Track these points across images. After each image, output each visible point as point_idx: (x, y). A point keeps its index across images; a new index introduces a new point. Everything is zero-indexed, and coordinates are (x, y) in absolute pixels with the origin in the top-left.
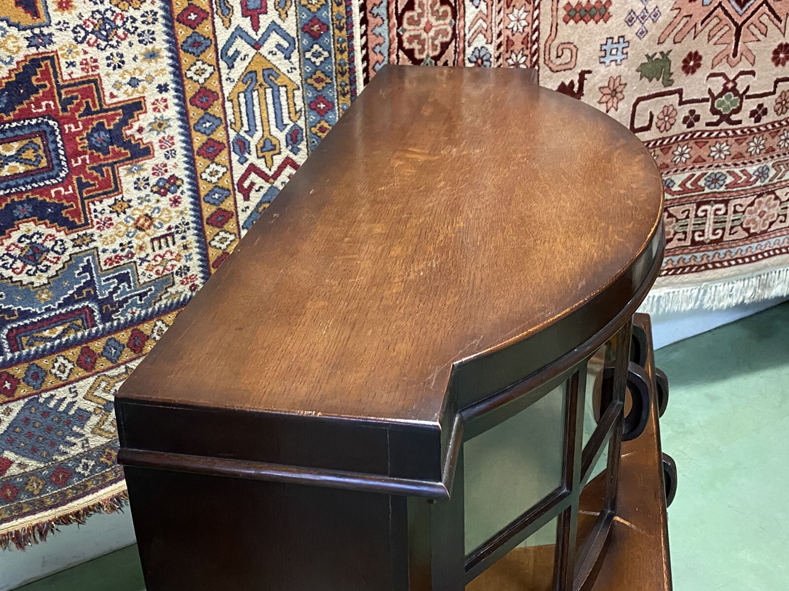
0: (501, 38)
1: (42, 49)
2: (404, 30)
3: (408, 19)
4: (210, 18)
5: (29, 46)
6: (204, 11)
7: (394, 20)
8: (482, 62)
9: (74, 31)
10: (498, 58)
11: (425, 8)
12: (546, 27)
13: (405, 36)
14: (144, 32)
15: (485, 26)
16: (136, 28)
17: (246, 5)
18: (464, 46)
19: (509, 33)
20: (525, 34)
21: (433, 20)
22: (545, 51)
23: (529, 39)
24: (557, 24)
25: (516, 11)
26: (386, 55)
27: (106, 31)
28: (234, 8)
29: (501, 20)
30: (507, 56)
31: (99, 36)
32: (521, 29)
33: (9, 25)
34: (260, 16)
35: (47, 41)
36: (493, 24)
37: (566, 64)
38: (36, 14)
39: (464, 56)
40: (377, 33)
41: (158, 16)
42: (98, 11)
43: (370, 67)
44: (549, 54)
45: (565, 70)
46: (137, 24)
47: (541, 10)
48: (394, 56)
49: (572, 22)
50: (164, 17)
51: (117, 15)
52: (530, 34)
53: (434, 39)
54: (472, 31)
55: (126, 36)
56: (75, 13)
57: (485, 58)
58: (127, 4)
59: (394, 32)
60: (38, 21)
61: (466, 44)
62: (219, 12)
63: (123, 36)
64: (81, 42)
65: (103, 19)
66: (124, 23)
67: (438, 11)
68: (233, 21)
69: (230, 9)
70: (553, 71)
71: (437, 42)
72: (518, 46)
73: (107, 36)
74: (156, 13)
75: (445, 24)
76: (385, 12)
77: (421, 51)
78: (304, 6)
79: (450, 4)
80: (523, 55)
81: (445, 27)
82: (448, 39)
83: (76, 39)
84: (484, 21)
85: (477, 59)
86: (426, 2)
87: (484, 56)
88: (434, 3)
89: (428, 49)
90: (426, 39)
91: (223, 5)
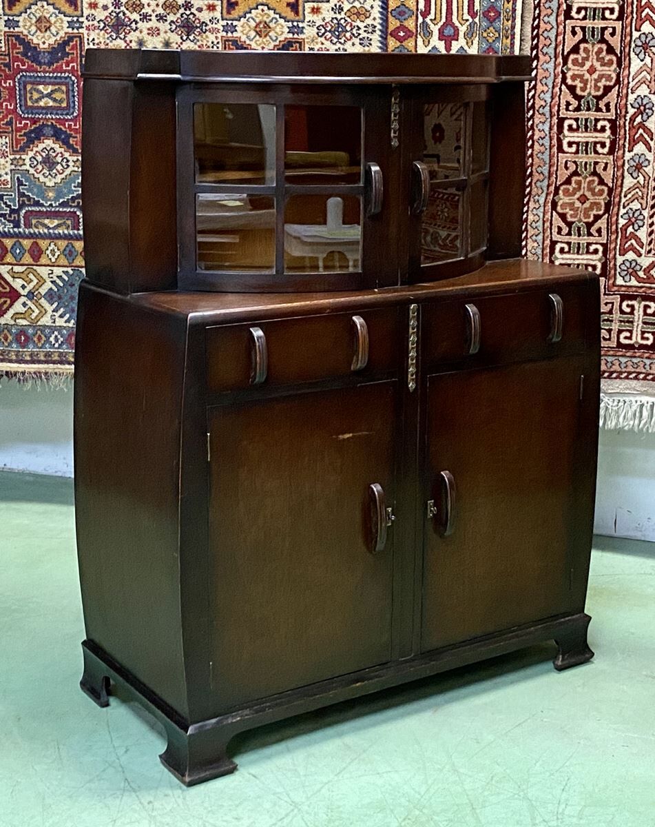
1: (296, 36)
2: (569, 69)
3: (573, 60)
4: (414, 37)
5: (289, 32)
6: (410, 31)
7: (560, 60)
8: (645, 110)
9: (317, 28)
11: (590, 53)
13: (569, 75)
14: (364, 38)
15: (649, 78)
16: (359, 34)
17: (443, 32)
18: (627, 92)
21: (597, 65)
26: (551, 86)
27: (338, 32)
28: (434, 33)
31: (334, 34)
33: (280, 17)
34: (453, 42)
35: (300, 31)
38: (297, 13)
39: (627, 101)
40: (545, 68)
41: (376, 29)
42: (336, 18)
43: (537, 95)
46: (361, 32)
48: (557, 89)
50: (380, 30)
51: (348, 23)
53: (597, 81)
54: (636, 80)
55: (351, 38)
56: (321, 16)
57: (647, 106)
58: (356, 17)
59: (559, 69)
60: (297, 18)
61: (630, 91)
62: (422, 34)
63: (349, 38)
64: (321, 36)
65: (338, 24)
66: (352, 29)
67: (603, 58)
68: (431, 42)
69: (431, 33)
71: (601, 84)
73: (339, 36)
74: (375, 27)
75: (610, 71)
76: (553, 52)
77: (583, 89)
78: (485, 37)
79: (616, 55)
81: (609, 73)
82: (612, 84)
83: (318, 34)
84: (648, 73)
85: (640, 106)
86: (591, 49)
87: (647, 104)
88: (600, 50)
89: (590, 88)
90: (590, 80)
91: (425, 29)
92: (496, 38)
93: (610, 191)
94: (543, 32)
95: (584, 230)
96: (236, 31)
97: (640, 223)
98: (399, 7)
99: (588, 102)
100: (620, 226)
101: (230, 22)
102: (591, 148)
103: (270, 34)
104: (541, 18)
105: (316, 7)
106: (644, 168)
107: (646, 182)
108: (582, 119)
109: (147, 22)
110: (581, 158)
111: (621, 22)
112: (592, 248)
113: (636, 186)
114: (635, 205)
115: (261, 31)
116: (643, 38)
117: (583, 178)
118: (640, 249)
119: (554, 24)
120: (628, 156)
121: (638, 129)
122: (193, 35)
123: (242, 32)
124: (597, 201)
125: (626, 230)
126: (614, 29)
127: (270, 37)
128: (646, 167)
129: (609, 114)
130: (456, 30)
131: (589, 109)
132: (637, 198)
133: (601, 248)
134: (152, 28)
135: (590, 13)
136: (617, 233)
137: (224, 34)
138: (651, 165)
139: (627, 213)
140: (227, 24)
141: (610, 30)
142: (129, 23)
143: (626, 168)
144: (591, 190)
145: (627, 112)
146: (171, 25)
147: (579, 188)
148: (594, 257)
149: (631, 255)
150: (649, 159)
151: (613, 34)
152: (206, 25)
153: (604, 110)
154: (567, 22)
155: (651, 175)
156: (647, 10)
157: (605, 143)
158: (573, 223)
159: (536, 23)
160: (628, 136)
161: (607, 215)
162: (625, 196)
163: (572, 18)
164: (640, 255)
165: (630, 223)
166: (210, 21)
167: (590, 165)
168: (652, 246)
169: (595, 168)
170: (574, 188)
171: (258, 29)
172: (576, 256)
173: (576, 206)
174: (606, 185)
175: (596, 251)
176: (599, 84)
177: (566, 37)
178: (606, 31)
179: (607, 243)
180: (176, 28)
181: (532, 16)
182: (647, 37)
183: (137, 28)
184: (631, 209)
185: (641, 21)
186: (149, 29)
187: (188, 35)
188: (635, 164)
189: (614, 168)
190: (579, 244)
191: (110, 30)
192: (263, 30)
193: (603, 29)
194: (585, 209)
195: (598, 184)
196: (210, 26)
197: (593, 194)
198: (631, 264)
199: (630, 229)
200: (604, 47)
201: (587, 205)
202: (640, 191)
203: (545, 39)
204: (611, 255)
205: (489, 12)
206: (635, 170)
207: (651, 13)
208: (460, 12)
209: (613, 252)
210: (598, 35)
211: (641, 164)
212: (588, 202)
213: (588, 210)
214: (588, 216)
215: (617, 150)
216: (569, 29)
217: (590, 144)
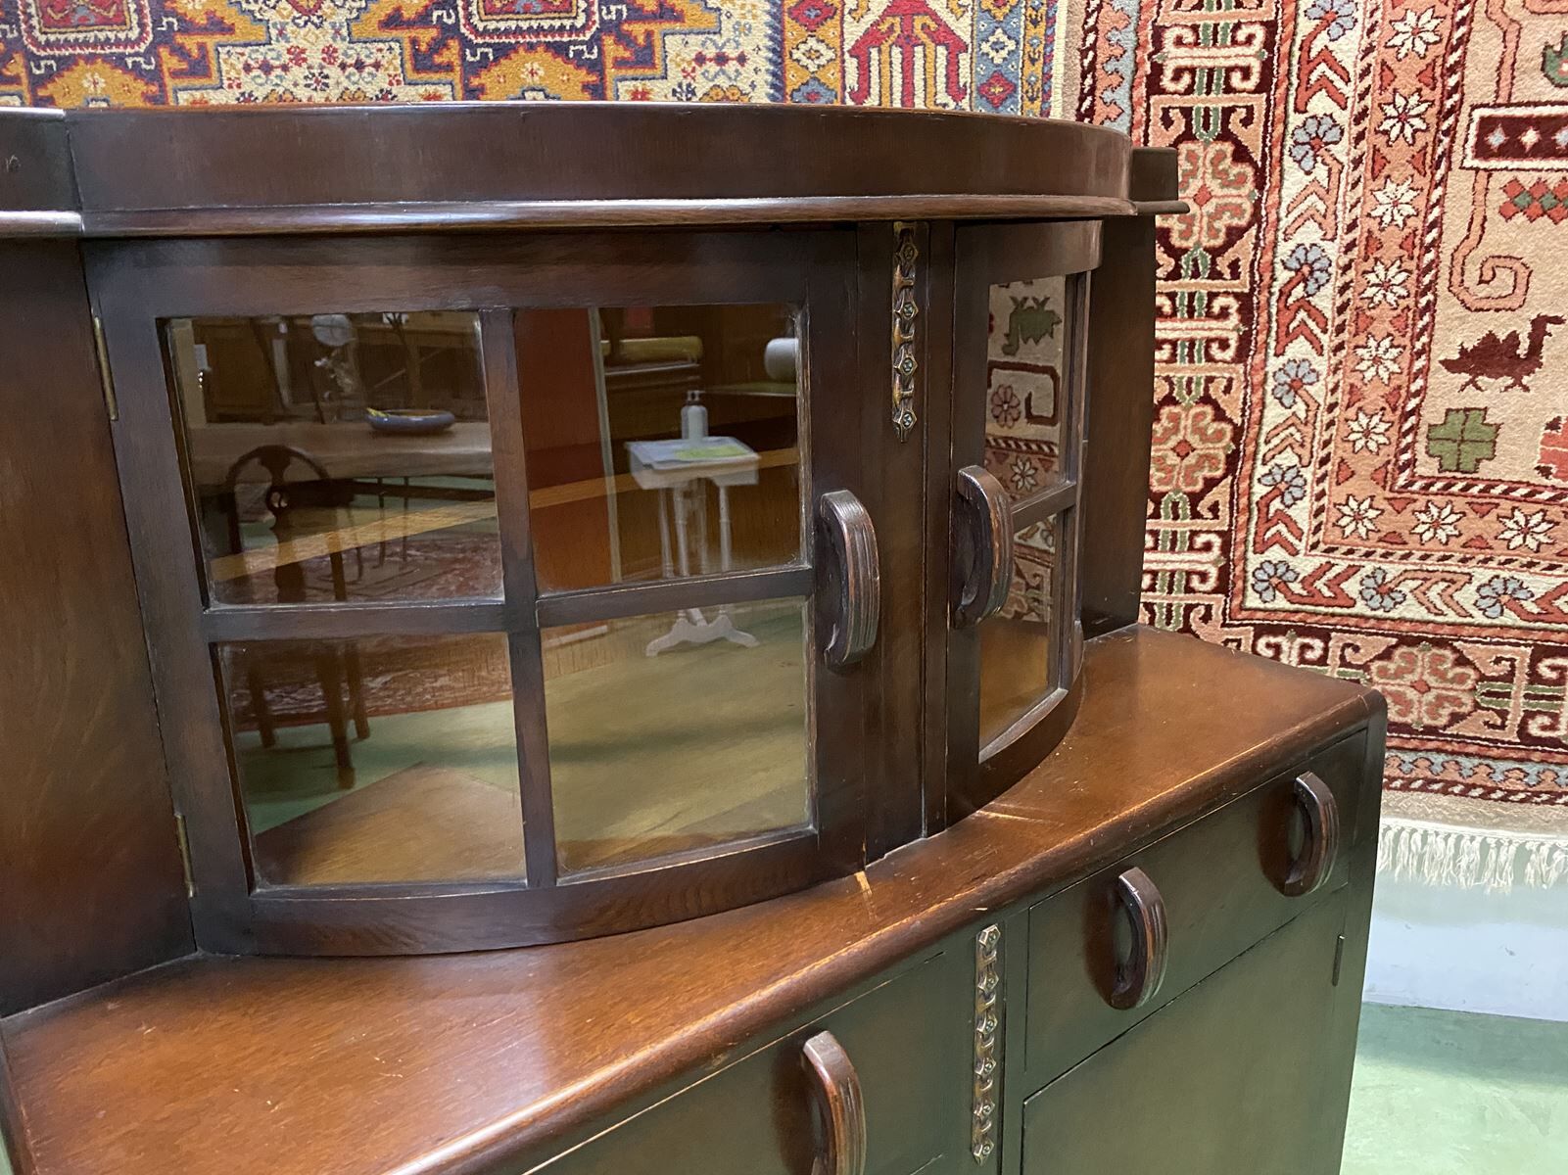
0: (1356, 234)
8: (1311, 272)
10: (1346, 268)
11: (1200, 163)
12: (1458, 221)
15: (1322, 207)
18: (1276, 239)
19: (1374, 225)
20: (1407, 231)
21: (1214, 186)
22: (1452, 267)
23: (1417, 241)
24: (1485, 219)
25: (1391, 187)
29: (1358, 201)
30: (1367, 266)
32: (1399, 220)
36: (1340, 206)
37: (1500, 297)
39: (1274, 257)
44: (1463, 274)
45: (1497, 310)
47: (1449, 190)
49: (1520, 218)
52: (1419, 232)
53: (1213, 218)
54: (1295, 214)
61: (1281, 236)
67: (1226, 172)
70: (1468, 308)
71: (1221, 225)
72: (1391, 249)
75: (1240, 196)
77: (1185, 235)
79: (1252, 164)
80: (1401, 270)
81: (1238, 200)
82: (1243, 222)
84: (1321, 199)
85: (1302, 265)
86: (1202, 154)
87: (1316, 261)
88: (1220, 157)
89: (1200, 233)
90: (1198, 215)
93: (1238, 432)
95: (1185, 508)
97: (1297, 493)
98: (807, 84)
99: (1195, 260)
100: (1255, 498)
102: (1199, 351)
104: (1098, 93)
105: (640, 89)
106: (1308, 387)
107: (1311, 414)
108: (1183, 294)
110: (1179, 370)
111: (1265, 95)
112: (1200, 541)
113: (1290, 422)
114: (1288, 459)
116: (1312, 127)
117: (1185, 409)
118: (1296, 542)
119: (1125, 105)
120: (1274, 364)
121: (1297, 312)
124: (1212, 452)
125: (1268, 506)
126: (1250, 109)
128: (1311, 384)
129: (1237, 282)
131: (1196, 275)
132: (1291, 445)
133: (1217, 541)
135: (1201, 79)
136: (1250, 511)
138: (1322, 382)
139: (1270, 473)
141: (1242, 113)
143: (1269, 387)
144: (1201, 432)
145: (1273, 279)
147: (1176, 430)
148: (1205, 556)
149: (1276, 553)
150: (1317, 368)
151: (1247, 122)
153: (1227, 275)
154: (1153, 99)
155: (1322, 403)
156: (1323, 67)
157: (1228, 339)
158: (1164, 494)
159: (1087, 104)
160: (1274, 325)
161: (1230, 478)
162: (1267, 442)
163: (1163, 91)
164: (1295, 553)
165: (1276, 492)
167: (1198, 384)
168: (1320, 535)
169: (1206, 389)
170: (1166, 430)
172: (1168, 556)
173: (1169, 462)
174: (1230, 421)
175: (1207, 547)
176: (1217, 224)
177: (1150, 131)
178: (1233, 116)
179: (1230, 530)
181: (1078, 92)
182: (1320, 124)
184: (1279, 466)
185: (1308, 90)
188: (1289, 380)
189: (1246, 387)
190: (1175, 533)
193: (1228, 112)
194: (1187, 467)
195: (1214, 421)
197: (1204, 439)
198: (1276, 569)
199: (1276, 504)
200: (1229, 147)
201: (1191, 459)
202: (1298, 431)
204: (1238, 554)
205: (990, 85)
206: (1288, 392)
207: (1330, 74)
208: (930, 89)
209: (1242, 548)
210: (1216, 124)
211: (1301, 380)
212: (1191, 454)
213: (1190, 472)
214: (1190, 480)
215: (1252, 353)
216: (1155, 115)
217: (1197, 343)
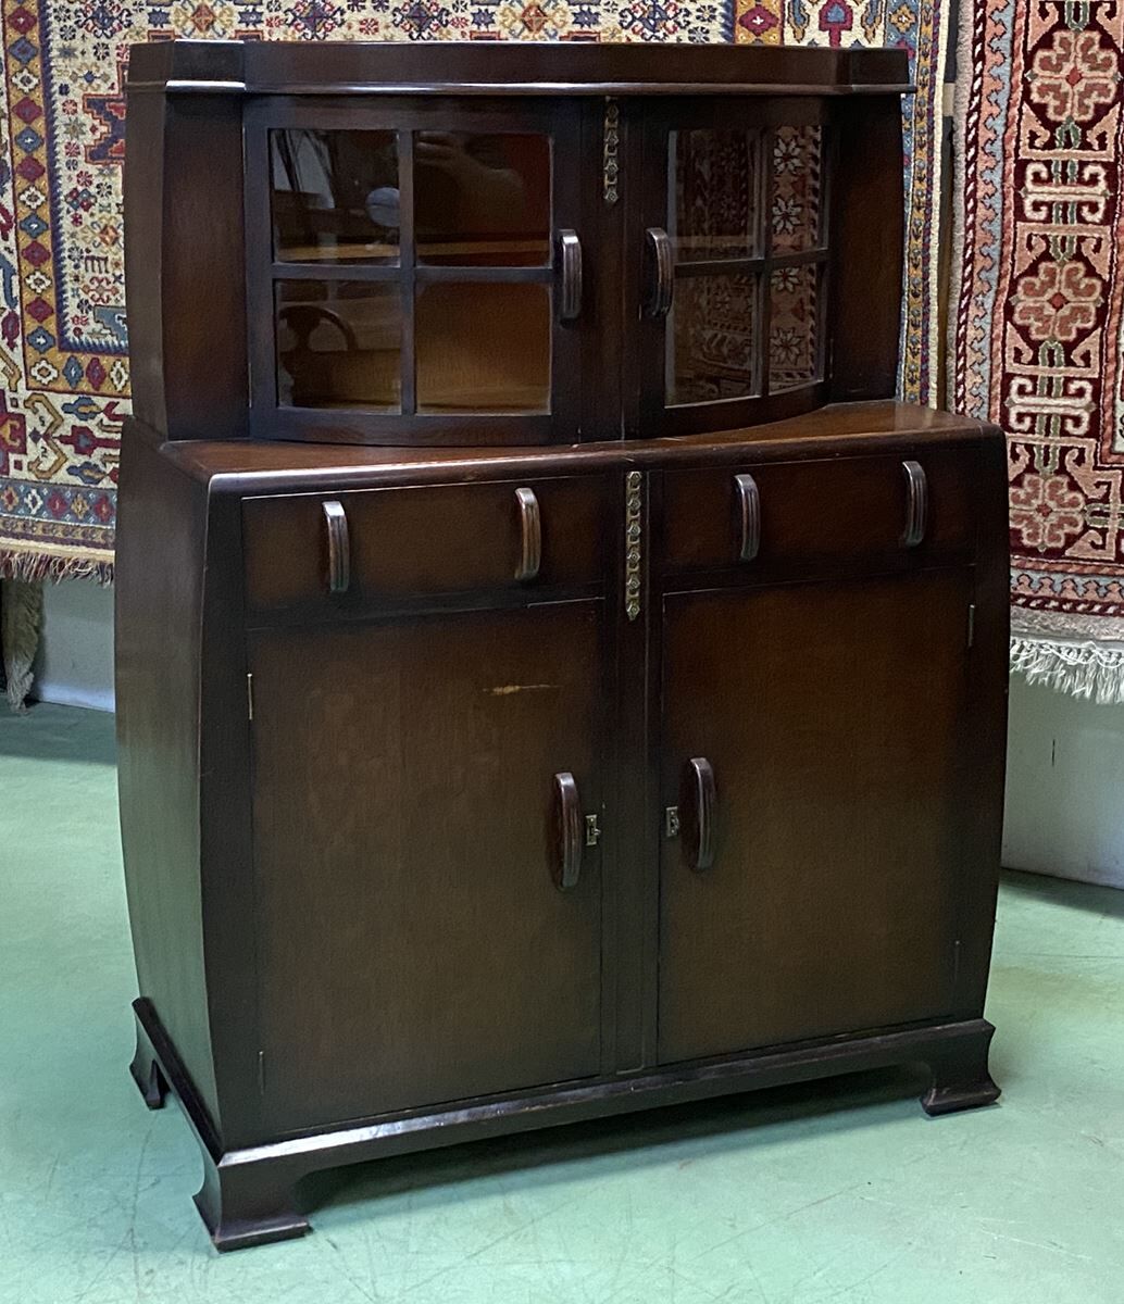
1: (586, 28)
2: (1035, 76)
3: (1041, 60)
4: (778, 26)
5: (574, 22)
6: (773, 16)
7: (1020, 60)
9: (621, 15)
11: (1072, 48)
13: (1035, 85)
14: (696, 29)
16: (689, 23)
17: (827, 17)
21: (1084, 68)
26: (1004, 107)
27: (654, 20)
28: (810, 18)
31: (647, 24)
34: (843, 32)
35: (592, 20)
40: (995, 75)
41: (717, 13)
43: (981, 121)
46: (690, 19)
48: (1015, 111)
50: (723, 16)
51: (671, 5)
53: (1083, 96)
55: (675, 29)
59: (1019, 76)
62: (792, 19)
63: (672, 29)
64: (626, 28)
65: (654, 7)
66: (676, 15)
67: (1094, 56)
68: (807, 34)
69: (807, 19)
71: (1090, 102)
73: (655, 25)
74: (715, 10)
75: (1106, 78)
76: (1008, 46)
77: (1059, 110)
78: (893, 24)
79: (1117, 49)
81: (1105, 81)
82: (1109, 100)
83: (621, 24)
86: (1073, 41)
88: (1089, 44)
89: (1072, 108)
90: (1071, 93)
91: (797, 11)
92: (911, 24)
93: (1106, 287)
94: (993, 13)
95: (1060, 356)
96: (493, 22)
99: (1068, 133)
100: (1122, 349)
101: (483, 8)
102: (1072, 213)
103: (545, 26)
108: (1057, 162)
109: (359, 11)
110: (1054, 230)
112: (1073, 387)
115: (531, 21)
117: (1059, 265)
122: (428, 30)
123: (502, 23)
124: (1083, 304)
126: (1113, 4)
127: (545, 30)
129: (1104, 152)
130: (849, 12)
131: (1068, 145)
133: (1089, 387)
134: (366, 21)
136: (1118, 361)
137: (475, 27)
140: (480, 11)
141: (1107, 6)
142: (331, 13)
144: (1072, 285)
146: (395, 15)
147: (1052, 283)
148: (1077, 402)
152: (448, 14)
153: (1096, 148)
157: (1097, 203)
158: (1041, 342)
161: (1100, 329)
166: (454, 6)
167: (1071, 242)
169: (1079, 247)
170: (1043, 283)
171: (526, 19)
172: (1045, 401)
173: (1046, 313)
174: (1099, 277)
175: (1080, 393)
176: (1086, 102)
177: (1030, 21)
178: (1099, 9)
179: (1100, 378)
180: (402, 21)
183: (343, 22)
186: (361, 23)
187: (420, 30)
189: (1112, 247)
190: (1051, 379)
191: (302, 26)
192: (535, 19)
193: (1095, 6)
194: (1062, 318)
195: (1086, 276)
196: (454, 15)
197: (1077, 293)
200: (1096, 36)
201: (1065, 311)
203: (996, 24)
204: (1107, 400)
209: (1110, 395)
210: (1085, 16)
212: (1065, 306)
213: (1065, 321)
214: (1065, 331)
215: (1117, 216)
216: (1035, 7)
217: (1070, 206)
